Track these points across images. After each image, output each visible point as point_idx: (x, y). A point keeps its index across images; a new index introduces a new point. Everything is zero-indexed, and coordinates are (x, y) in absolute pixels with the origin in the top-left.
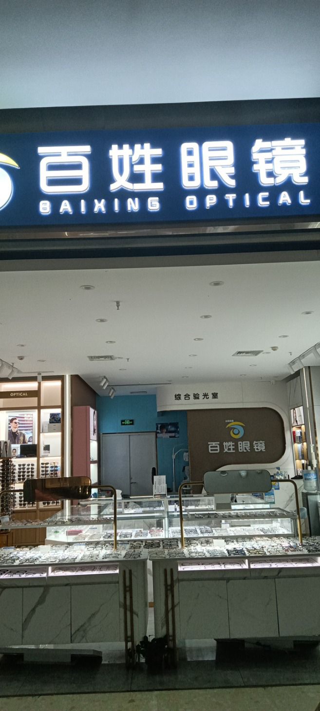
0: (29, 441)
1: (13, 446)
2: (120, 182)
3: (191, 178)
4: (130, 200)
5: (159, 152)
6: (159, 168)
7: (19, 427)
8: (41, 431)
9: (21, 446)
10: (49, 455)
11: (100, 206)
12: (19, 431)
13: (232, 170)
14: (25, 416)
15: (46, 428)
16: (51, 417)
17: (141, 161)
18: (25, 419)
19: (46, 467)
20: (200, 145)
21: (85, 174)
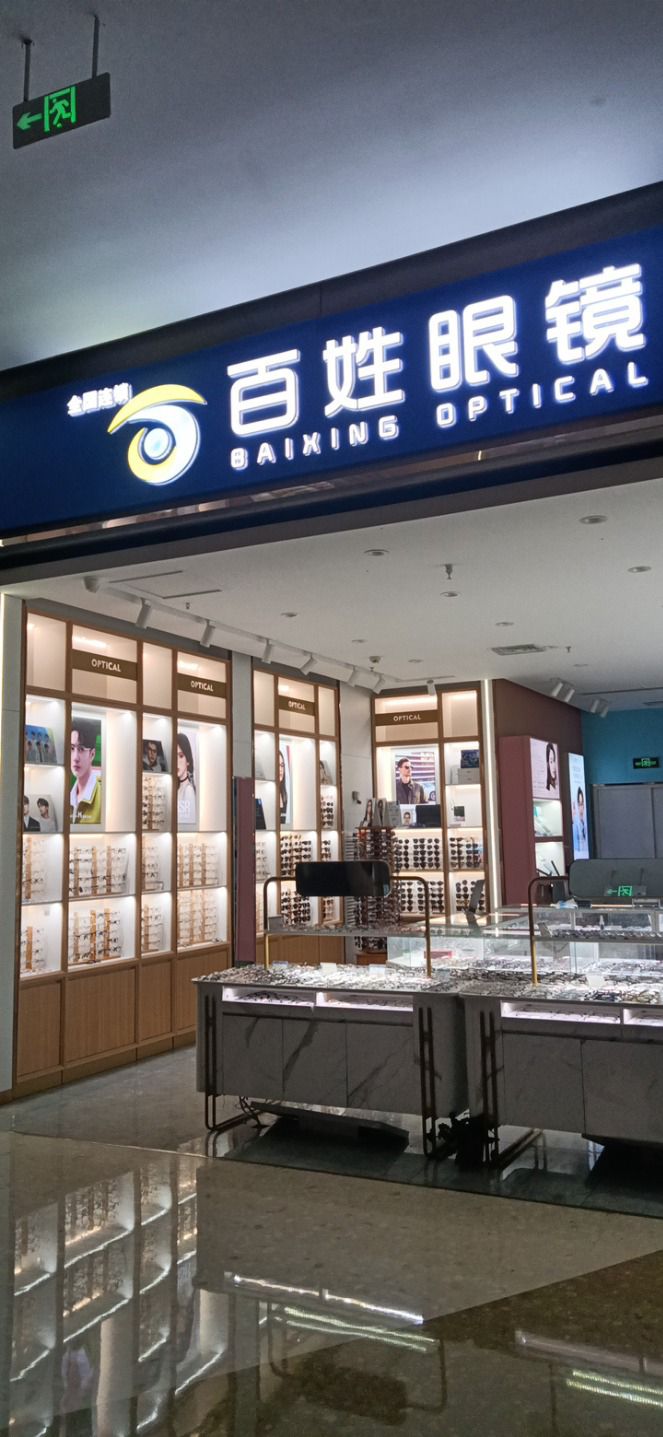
0: (430, 799)
1: (404, 808)
2: (340, 399)
3: (446, 373)
4: (353, 428)
5: (396, 339)
6: (396, 365)
7: (413, 775)
8: (447, 781)
9: (418, 808)
10: (462, 823)
11: (311, 444)
12: (412, 782)
13: (512, 348)
14: (422, 755)
15: (456, 777)
16: (463, 756)
17: (370, 361)
18: (422, 760)
19: (459, 846)
20: (460, 312)
21: (290, 397)
